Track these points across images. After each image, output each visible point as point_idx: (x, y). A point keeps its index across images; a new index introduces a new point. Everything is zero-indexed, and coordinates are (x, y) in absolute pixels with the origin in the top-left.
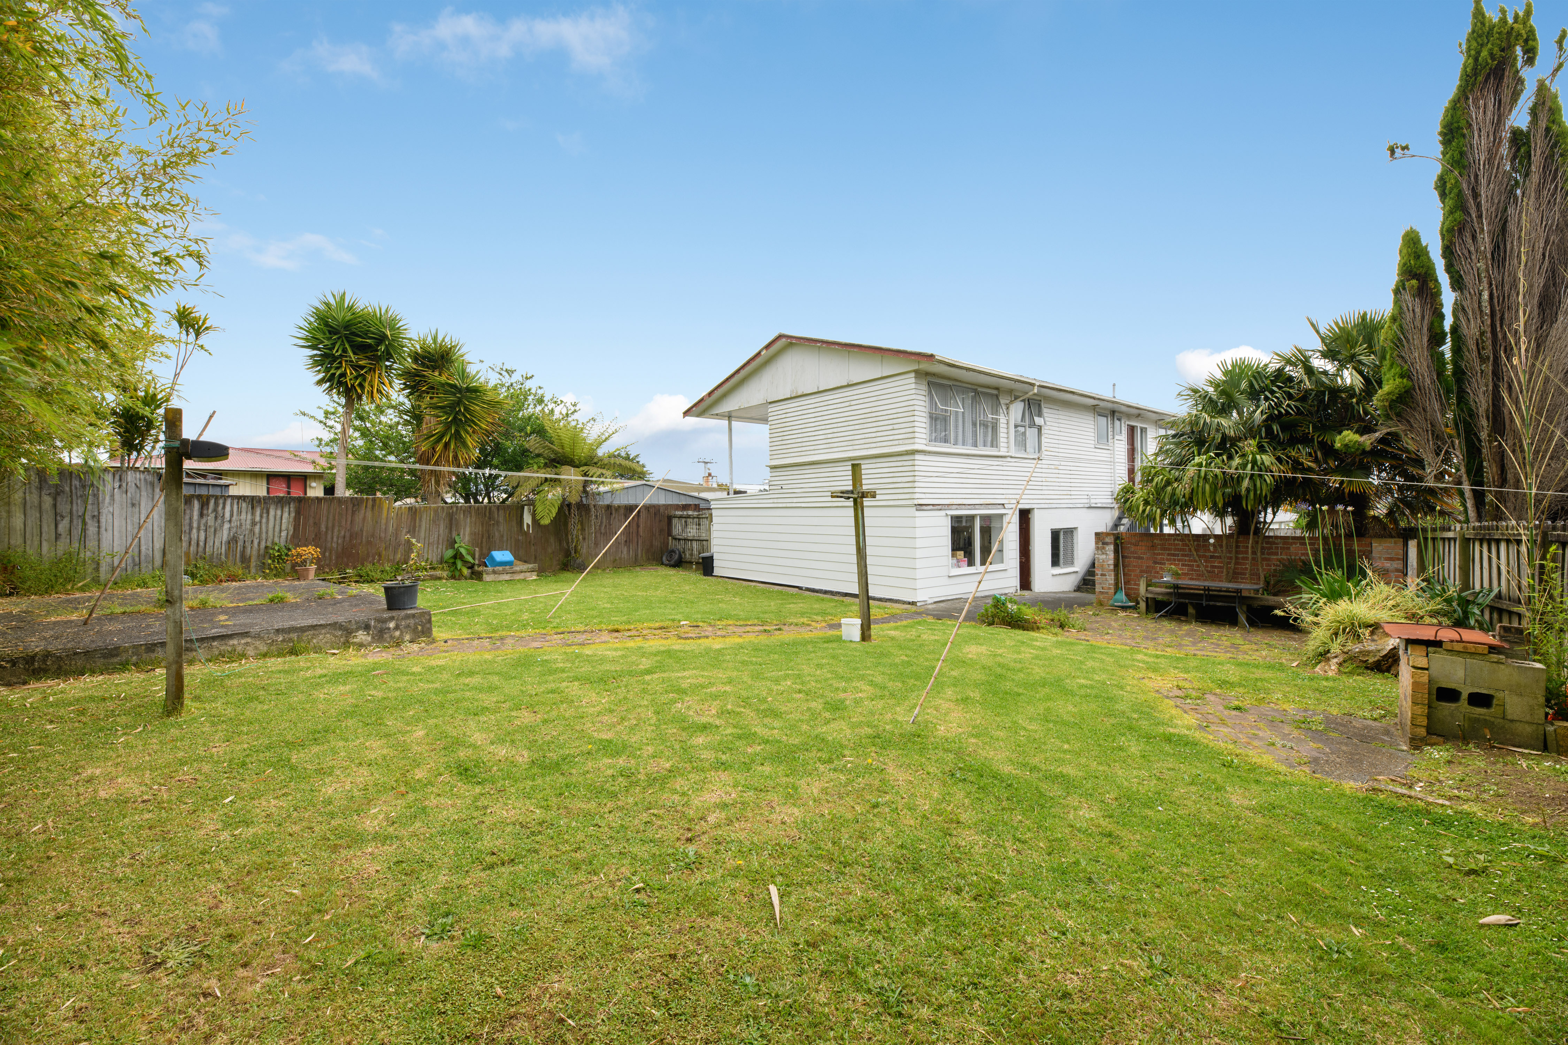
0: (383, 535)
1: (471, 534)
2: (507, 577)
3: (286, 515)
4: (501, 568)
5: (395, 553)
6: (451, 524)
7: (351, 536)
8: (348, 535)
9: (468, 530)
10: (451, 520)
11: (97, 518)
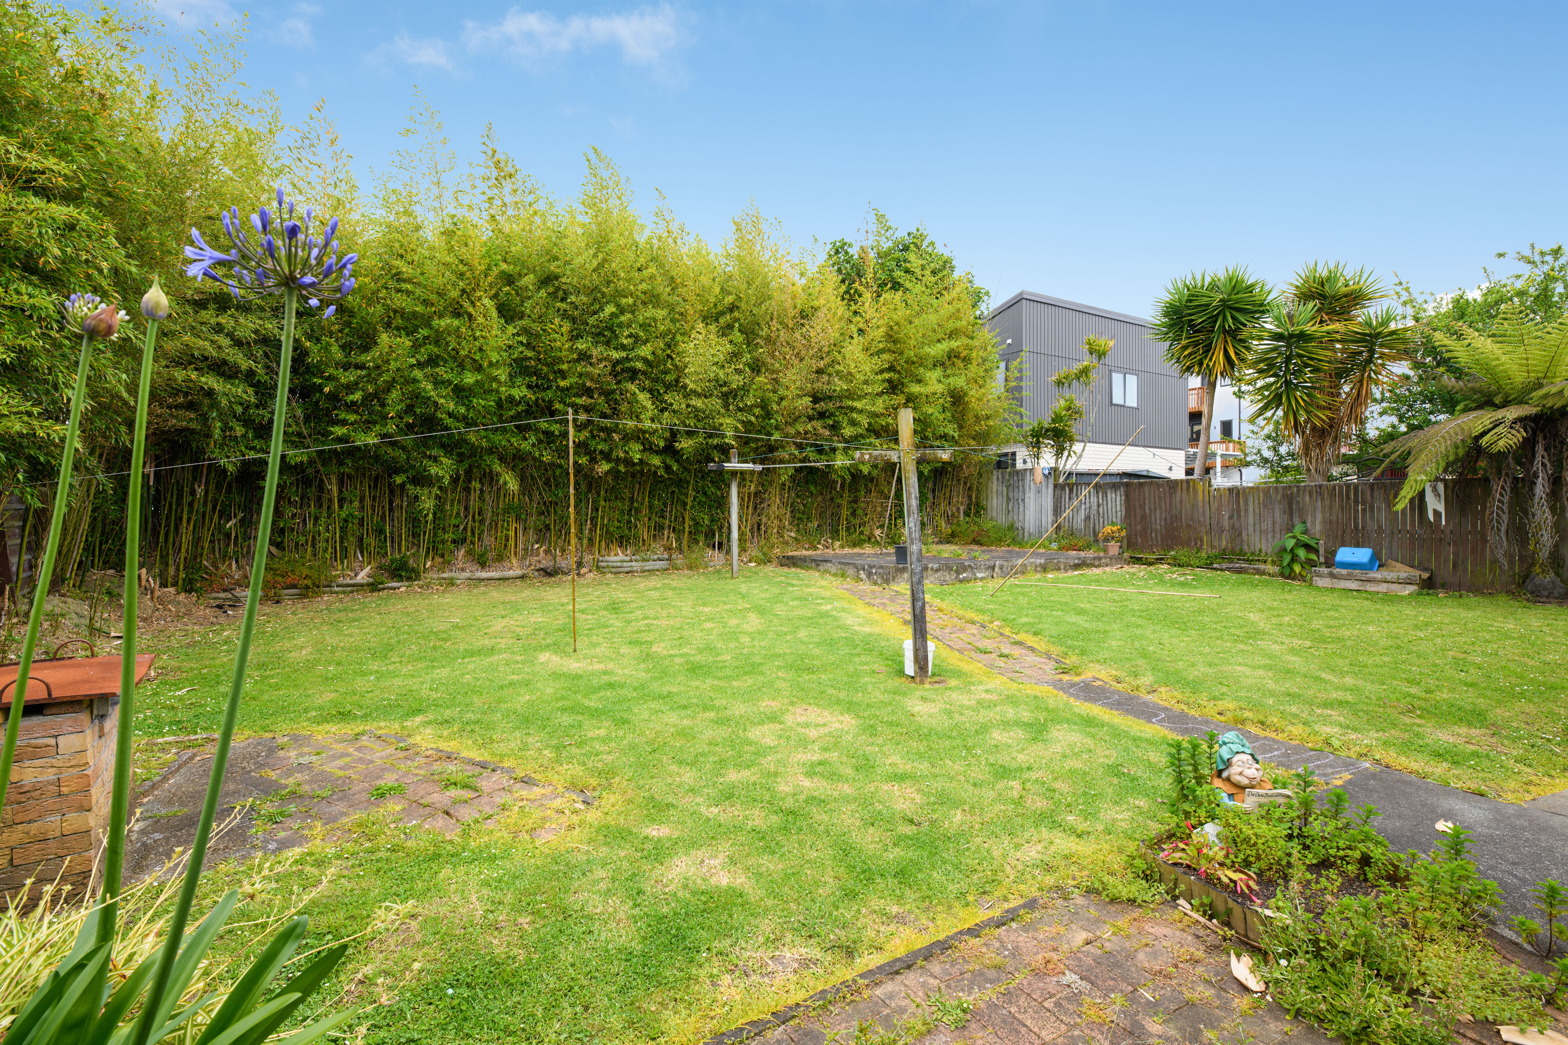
0: (1201, 519)
1: (1324, 522)
2: (1353, 585)
3: (1118, 498)
4: (1344, 572)
5: (1220, 539)
6: (1291, 509)
7: (1171, 518)
8: (1168, 517)
9: (1319, 517)
10: (1290, 504)
11: (1023, 500)
